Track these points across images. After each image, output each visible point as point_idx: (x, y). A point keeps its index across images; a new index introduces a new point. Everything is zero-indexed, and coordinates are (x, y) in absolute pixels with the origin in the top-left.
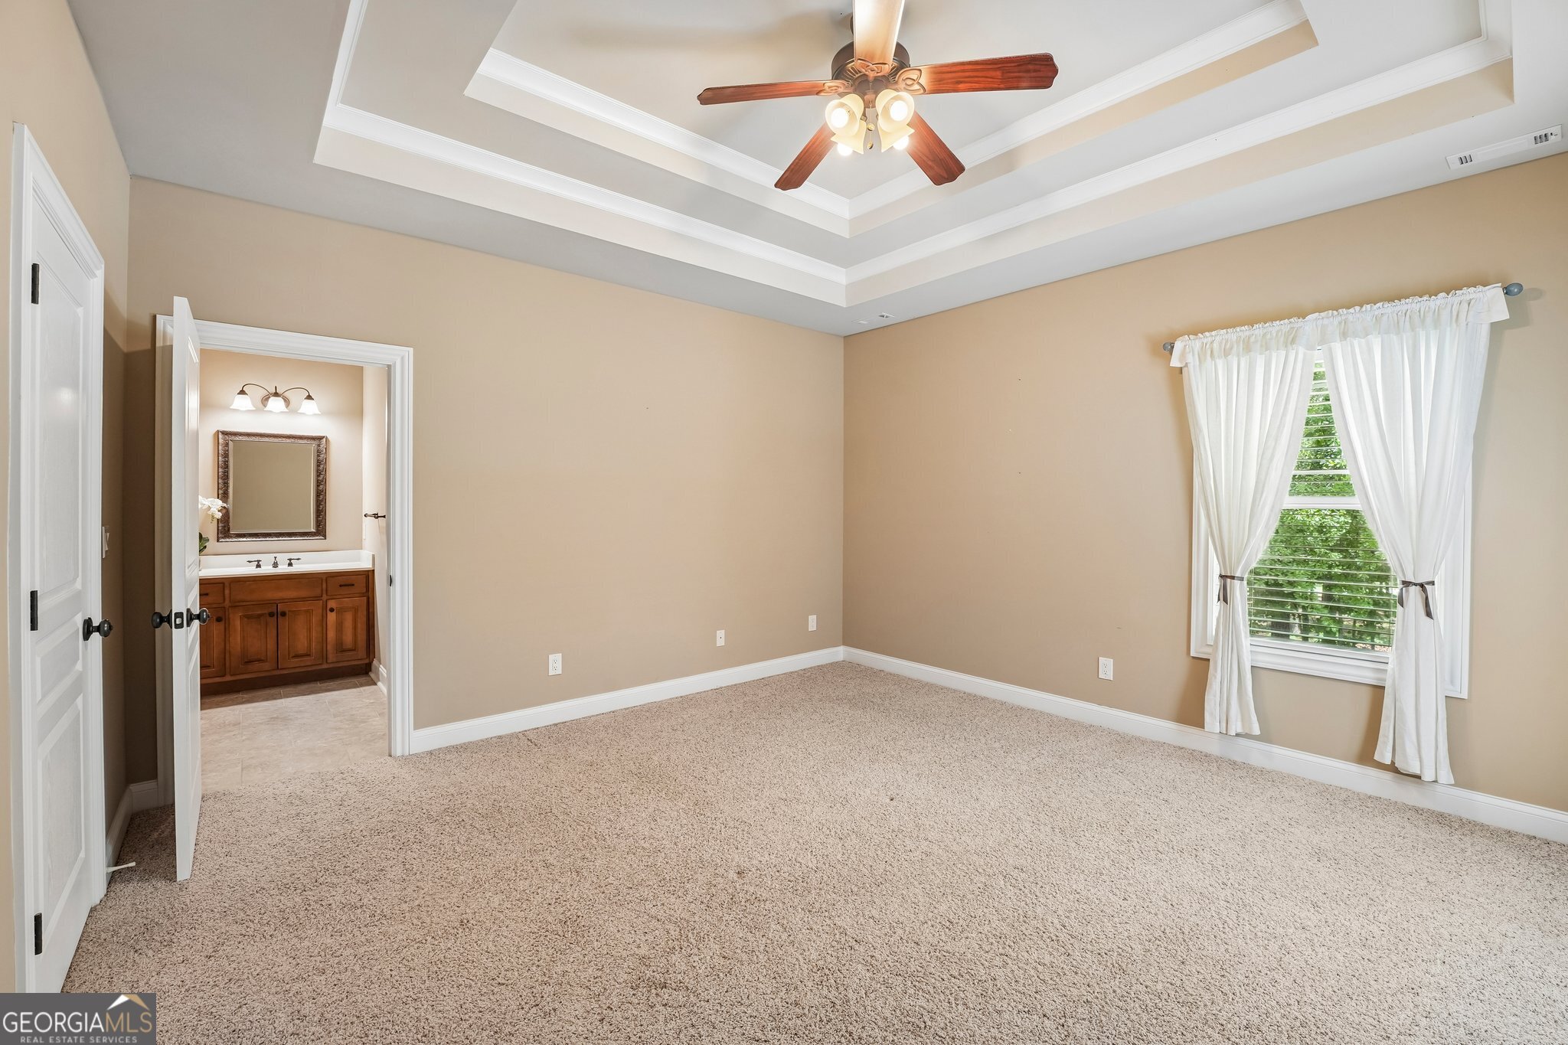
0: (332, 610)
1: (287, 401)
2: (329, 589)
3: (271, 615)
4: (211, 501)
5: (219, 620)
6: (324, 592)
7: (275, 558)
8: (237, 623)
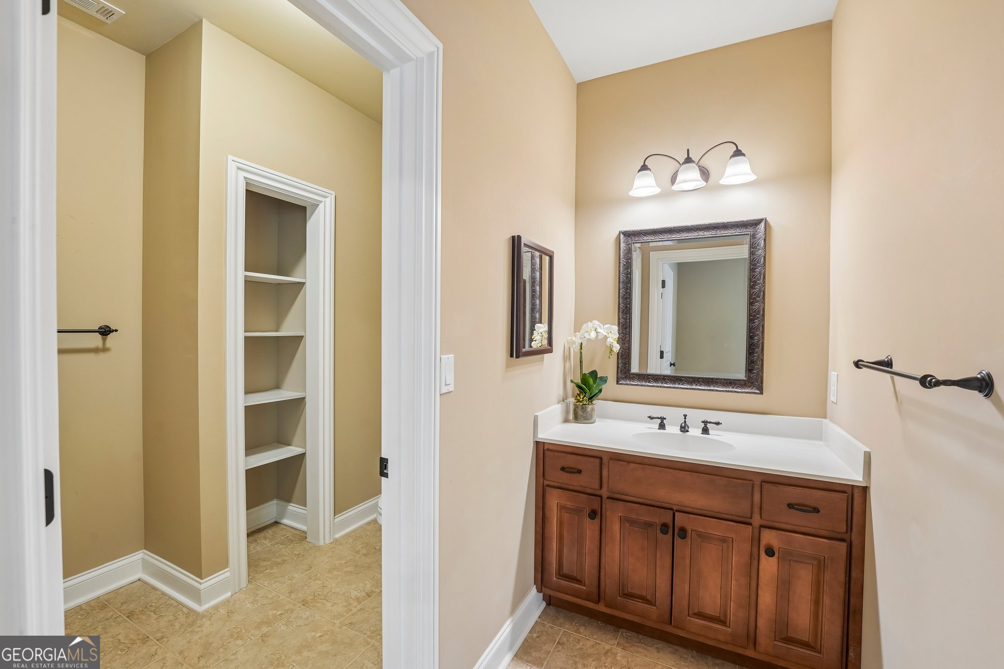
0: (770, 552)
1: (705, 173)
2: (765, 506)
3: (664, 528)
4: (607, 328)
5: (593, 514)
6: (756, 510)
7: (685, 416)
8: (615, 527)
